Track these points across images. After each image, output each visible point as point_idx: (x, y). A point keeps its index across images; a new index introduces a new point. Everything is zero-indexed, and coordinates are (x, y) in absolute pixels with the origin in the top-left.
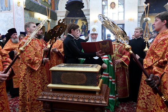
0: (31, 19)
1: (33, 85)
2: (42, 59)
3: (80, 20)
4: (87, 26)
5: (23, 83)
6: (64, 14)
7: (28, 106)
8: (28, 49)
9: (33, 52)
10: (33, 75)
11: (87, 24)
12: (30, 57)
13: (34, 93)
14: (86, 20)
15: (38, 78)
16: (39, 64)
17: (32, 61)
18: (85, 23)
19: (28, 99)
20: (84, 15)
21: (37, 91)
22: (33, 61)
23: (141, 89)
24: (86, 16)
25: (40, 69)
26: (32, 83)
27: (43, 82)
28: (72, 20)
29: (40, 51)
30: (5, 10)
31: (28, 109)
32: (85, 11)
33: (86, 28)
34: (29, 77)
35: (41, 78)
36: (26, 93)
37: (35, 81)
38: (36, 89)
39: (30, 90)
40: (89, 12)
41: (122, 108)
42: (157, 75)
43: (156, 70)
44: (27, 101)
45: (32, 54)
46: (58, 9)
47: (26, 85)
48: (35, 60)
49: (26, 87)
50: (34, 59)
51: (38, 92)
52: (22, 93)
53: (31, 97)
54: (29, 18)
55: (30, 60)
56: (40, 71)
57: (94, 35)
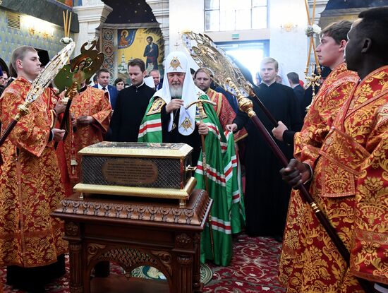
0: (13, 31)
1: (30, 191)
2: (48, 131)
3: (143, 31)
4: (163, 47)
5: (8, 187)
6: (98, 16)
7: (19, 240)
9: (30, 116)
10: (28, 168)
11: (162, 41)
12: (25, 126)
13: (32, 210)
14: (157, 30)
15: (39, 175)
16: (44, 142)
17: (29, 135)
18: (156, 39)
19: (18, 222)
20: (154, 18)
21: (38, 204)
22: (31, 135)
23: (292, 205)
24: (157, 20)
25: (44, 156)
26: (28, 187)
27: (52, 186)
28: (120, 31)
29: (44, 113)
31: (17, 245)
32: (157, 5)
33: (160, 51)
34: (20, 172)
35: (47, 176)
36: (13, 209)
37: (34, 183)
38: (36, 201)
39: (23, 203)
40: (168, 7)
41: (248, 261)
42: (307, 162)
43: (306, 152)
44: (15, 226)
45: (29, 121)
46: (80, 4)
47: (14, 192)
48: (35, 133)
49: (14, 196)
50: (32, 131)
51: (40, 207)
52: (6, 210)
53: (25, 217)
54: (7, 30)
55: (24, 133)
56: (44, 159)
57: (175, 76)
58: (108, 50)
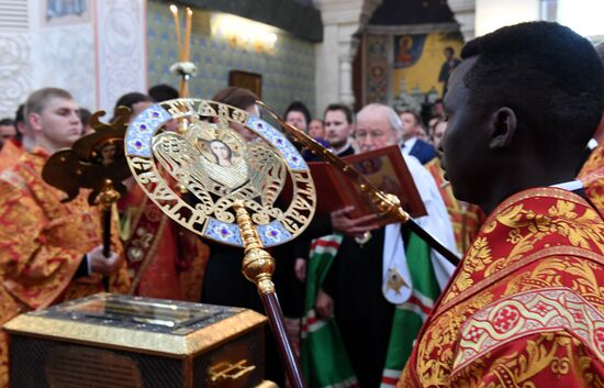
0: (197, 41)
2: (81, 256)
3: (436, 37)
6: (355, 13)
8: (14, 215)
16: (62, 279)
20: (451, 15)
24: (457, 18)
30: (64, 13)
48: (38, 263)
50: (31, 260)
57: (369, 137)
58: (378, 72)
